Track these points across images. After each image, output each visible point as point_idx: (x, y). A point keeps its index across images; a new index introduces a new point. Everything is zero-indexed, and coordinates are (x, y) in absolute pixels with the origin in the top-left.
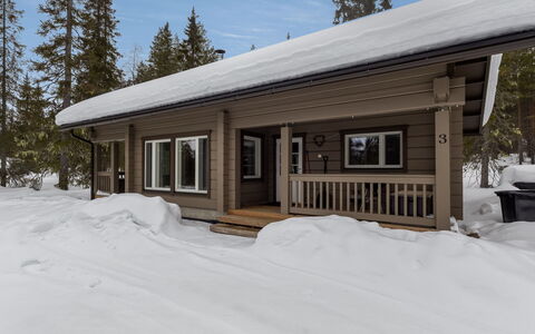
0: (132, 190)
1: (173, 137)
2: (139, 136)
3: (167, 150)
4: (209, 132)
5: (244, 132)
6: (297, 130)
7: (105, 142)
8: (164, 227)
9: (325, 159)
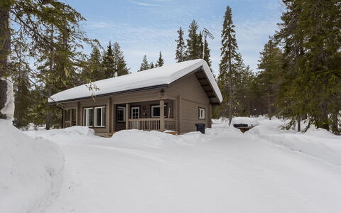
0: (79, 125)
1: (94, 107)
2: (81, 106)
3: (92, 111)
4: (106, 105)
5: (117, 105)
6: (131, 105)
7: (67, 109)
8: (88, 135)
9: (146, 114)
